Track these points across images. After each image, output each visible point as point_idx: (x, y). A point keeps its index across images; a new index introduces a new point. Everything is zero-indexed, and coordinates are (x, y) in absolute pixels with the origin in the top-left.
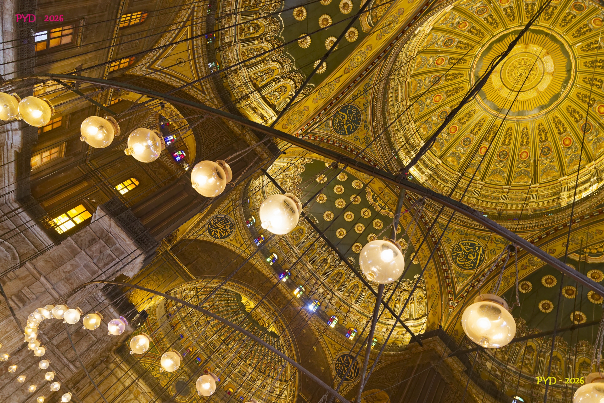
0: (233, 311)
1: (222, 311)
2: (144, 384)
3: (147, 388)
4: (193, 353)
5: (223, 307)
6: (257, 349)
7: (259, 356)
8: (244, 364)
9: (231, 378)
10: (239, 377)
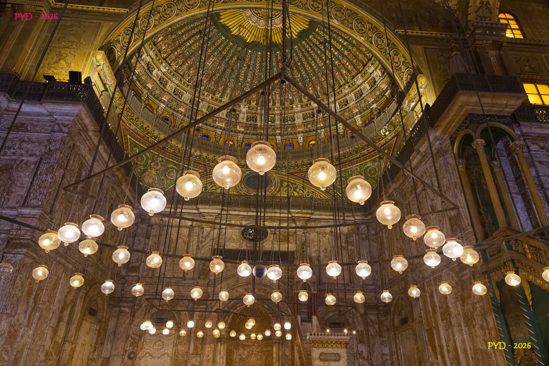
0: (235, 59)
1: (224, 72)
2: (207, 206)
3: (215, 207)
4: (236, 144)
5: (220, 64)
6: (302, 76)
7: (311, 81)
8: (302, 106)
9: (302, 132)
10: (309, 123)
